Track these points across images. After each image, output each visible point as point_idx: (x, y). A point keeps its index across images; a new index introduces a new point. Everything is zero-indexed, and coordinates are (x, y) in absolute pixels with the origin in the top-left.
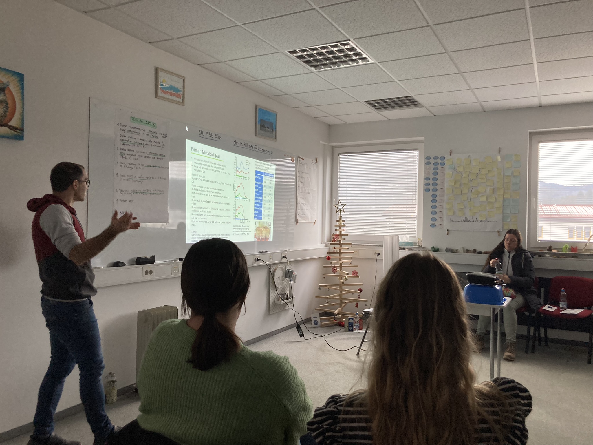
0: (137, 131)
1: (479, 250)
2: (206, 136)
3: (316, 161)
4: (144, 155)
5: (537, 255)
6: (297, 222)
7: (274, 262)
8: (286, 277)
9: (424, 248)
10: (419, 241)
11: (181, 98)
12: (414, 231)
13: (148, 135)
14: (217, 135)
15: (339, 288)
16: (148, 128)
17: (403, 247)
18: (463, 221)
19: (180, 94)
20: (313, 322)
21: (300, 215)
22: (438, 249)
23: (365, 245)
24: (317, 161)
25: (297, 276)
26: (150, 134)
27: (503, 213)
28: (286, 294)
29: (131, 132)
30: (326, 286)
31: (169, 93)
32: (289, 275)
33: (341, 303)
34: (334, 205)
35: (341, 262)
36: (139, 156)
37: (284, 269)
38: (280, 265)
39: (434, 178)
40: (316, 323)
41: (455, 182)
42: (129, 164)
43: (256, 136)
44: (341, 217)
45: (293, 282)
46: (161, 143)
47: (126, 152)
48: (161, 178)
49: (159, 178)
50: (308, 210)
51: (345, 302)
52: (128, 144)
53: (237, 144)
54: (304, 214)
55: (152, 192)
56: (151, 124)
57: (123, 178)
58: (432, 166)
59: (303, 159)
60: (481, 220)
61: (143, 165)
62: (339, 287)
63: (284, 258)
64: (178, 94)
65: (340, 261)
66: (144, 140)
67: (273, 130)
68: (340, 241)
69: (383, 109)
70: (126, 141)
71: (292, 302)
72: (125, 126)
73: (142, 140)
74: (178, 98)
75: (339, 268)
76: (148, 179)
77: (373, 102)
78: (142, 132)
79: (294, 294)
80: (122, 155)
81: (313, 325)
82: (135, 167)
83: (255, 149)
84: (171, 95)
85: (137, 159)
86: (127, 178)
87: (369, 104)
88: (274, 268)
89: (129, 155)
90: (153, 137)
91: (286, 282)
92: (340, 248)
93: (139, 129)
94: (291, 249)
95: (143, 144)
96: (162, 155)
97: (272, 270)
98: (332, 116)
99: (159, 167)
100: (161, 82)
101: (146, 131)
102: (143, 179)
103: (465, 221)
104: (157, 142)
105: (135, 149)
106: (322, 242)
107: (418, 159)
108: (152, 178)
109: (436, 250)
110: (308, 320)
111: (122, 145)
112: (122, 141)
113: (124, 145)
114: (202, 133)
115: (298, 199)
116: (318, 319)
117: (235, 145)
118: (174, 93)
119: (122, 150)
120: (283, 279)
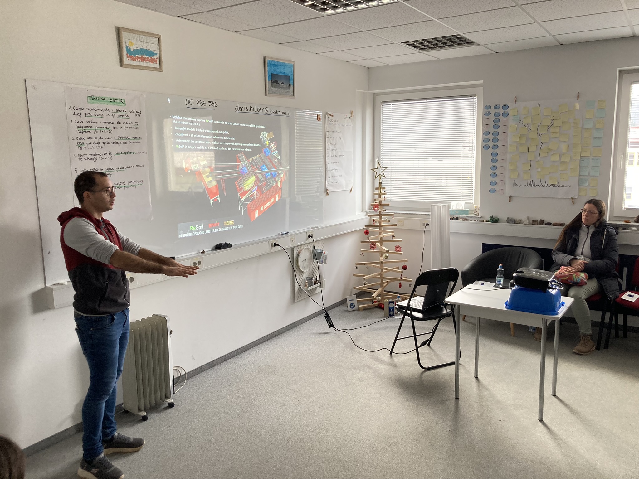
0: (99, 112)
1: (547, 220)
2: (196, 105)
3: (351, 115)
4: (110, 141)
5: (621, 228)
6: (327, 193)
7: (297, 244)
8: (314, 258)
9: (481, 217)
10: (475, 209)
11: (156, 62)
12: (470, 196)
13: (114, 115)
14: (212, 103)
15: (379, 266)
16: (113, 107)
17: (457, 216)
18: (529, 185)
19: (156, 58)
20: (349, 305)
21: (331, 183)
22: (498, 218)
23: (411, 214)
24: (353, 114)
25: (328, 256)
26: (117, 115)
27: (580, 176)
28: (315, 277)
29: (90, 115)
30: (364, 264)
31: (140, 58)
32: (316, 255)
33: (382, 283)
34: (372, 169)
35: (381, 236)
36: (104, 143)
37: (312, 250)
38: (306, 245)
39: (494, 132)
40: (352, 306)
41: (520, 137)
42: (91, 155)
43: (266, 96)
44: (380, 183)
45: (323, 264)
46: (134, 123)
47: (86, 141)
48: (136, 166)
49: (135, 166)
50: (341, 176)
51: (387, 282)
52: (87, 130)
53: (240, 109)
54: (336, 182)
55: (127, 184)
56: (118, 101)
58: (492, 118)
59: (333, 116)
60: (552, 185)
61: (110, 154)
62: (379, 264)
63: (311, 238)
64: (153, 58)
65: (380, 236)
66: (109, 123)
67: (289, 84)
68: (380, 212)
69: (429, 49)
70: (84, 127)
71: (321, 286)
72: (80, 109)
73: (107, 123)
74: (153, 63)
75: (379, 243)
76: (120, 169)
77: (414, 43)
78: (105, 113)
79: (324, 277)
80: (80, 145)
81: (349, 309)
82: (101, 158)
83: (266, 112)
84: (143, 61)
85: (102, 148)
87: (409, 45)
88: (299, 250)
89: (90, 144)
90: (121, 117)
92: (381, 220)
93: (101, 110)
94: (320, 225)
95: (108, 128)
96: (136, 137)
97: (295, 254)
98: (368, 59)
99: (133, 153)
100: (126, 46)
101: (111, 110)
102: (112, 170)
103: (531, 186)
104: (128, 122)
105: (98, 135)
106: (363, 210)
107: (476, 108)
108: (124, 168)
109: (495, 220)
110: (343, 302)
111: (79, 132)
112: (79, 128)
113: (82, 132)
114: (190, 103)
115: (328, 165)
116: (355, 302)
117: (238, 111)
118: (147, 58)
119: (79, 139)
120: (311, 262)
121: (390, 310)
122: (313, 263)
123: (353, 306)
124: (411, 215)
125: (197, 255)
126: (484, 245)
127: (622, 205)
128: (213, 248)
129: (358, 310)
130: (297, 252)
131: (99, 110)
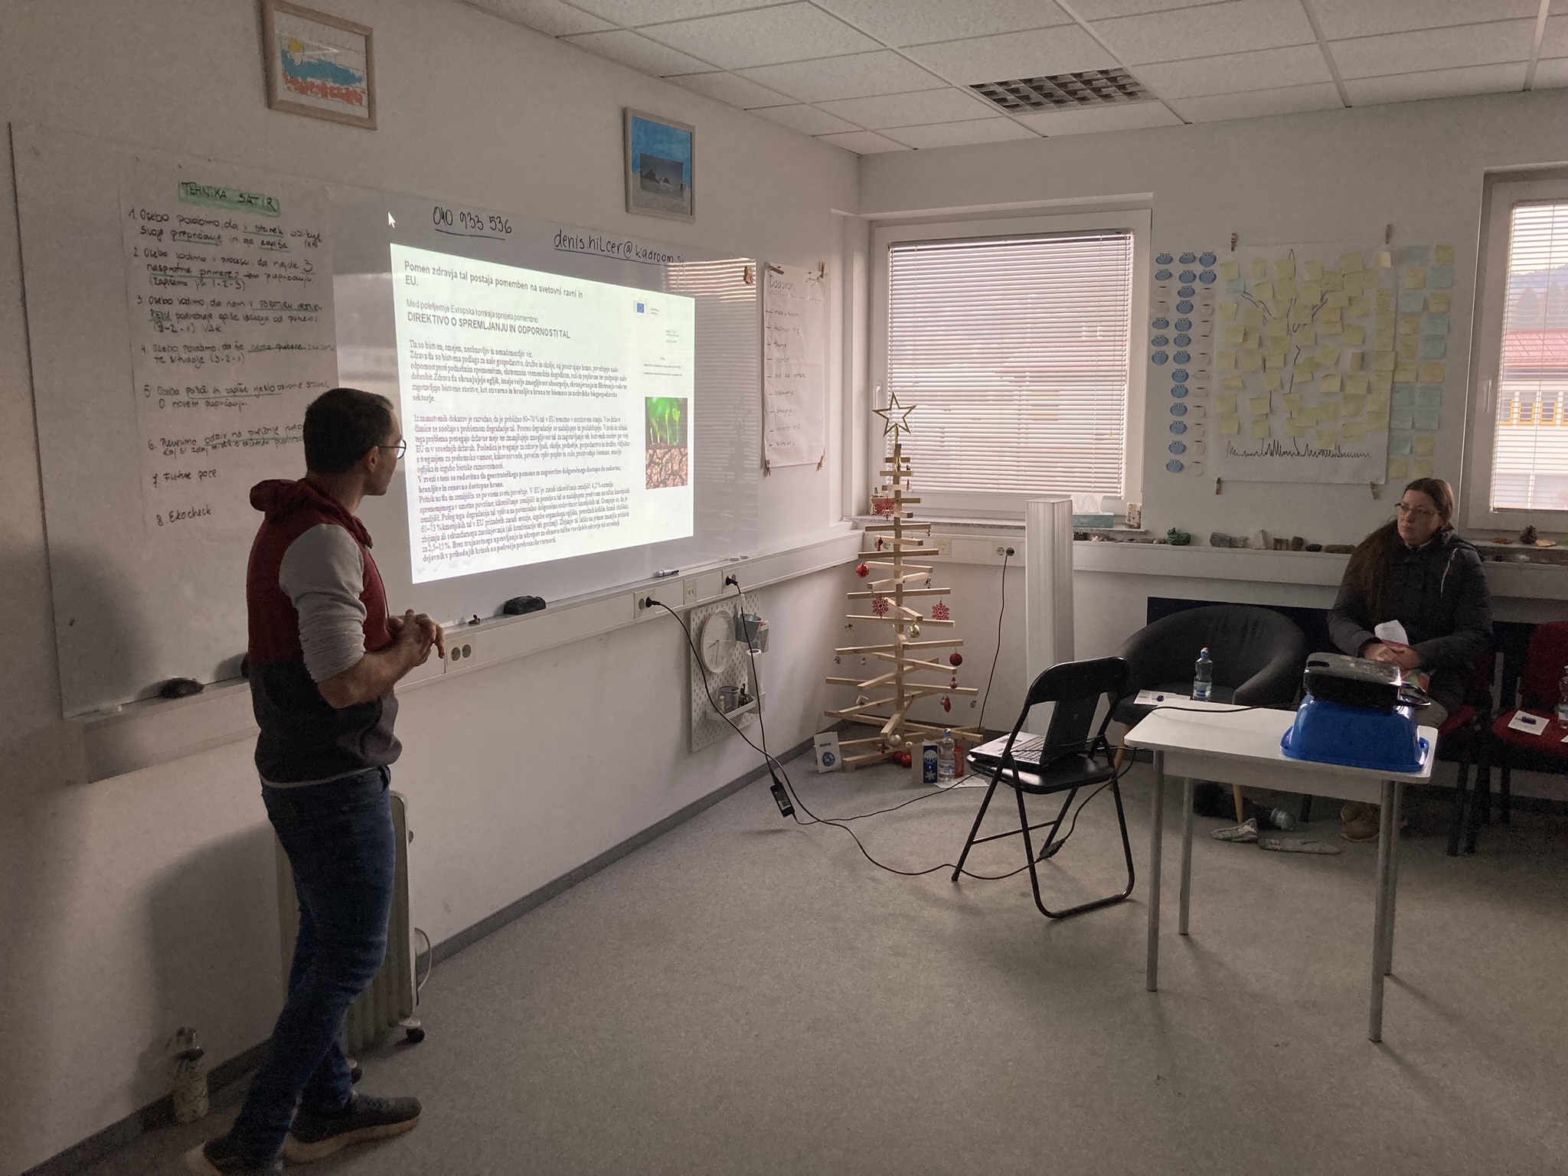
0: (209, 230)
1: (1312, 540)
2: (458, 226)
3: (821, 273)
4: (240, 312)
5: (1493, 557)
6: (768, 469)
7: (701, 601)
8: (738, 638)
9: (1146, 533)
10: (1130, 513)
11: (360, 102)
12: (1116, 480)
13: (251, 242)
14: (497, 222)
15: (894, 657)
16: (246, 218)
17: (1083, 530)
18: (1266, 453)
19: (358, 90)
20: (819, 757)
21: (774, 445)
22: (1189, 535)
23: (969, 525)
24: (825, 271)
25: (770, 632)
26: (258, 240)
27: (1390, 429)
28: (740, 686)
29: (186, 238)
30: (855, 652)
31: (318, 86)
32: (747, 631)
33: (901, 698)
34: (877, 412)
35: (899, 581)
36: (223, 317)
37: (732, 616)
38: (719, 605)
39: (1181, 320)
40: (828, 760)
41: (1245, 334)
42: (189, 348)
43: (627, 210)
44: (898, 447)
45: (760, 651)
46: (301, 264)
47: (176, 308)
48: (308, 383)
49: (304, 386)
50: (798, 427)
51: (911, 696)
52: (177, 279)
53: (567, 243)
54: (787, 442)
55: (282, 433)
56: (260, 202)
57: (169, 399)
58: (1175, 285)
59: (782, 273)
60: (1323, 451)
61: (239, 347)
62: (894, 652)
63: (732, 584)
64: (351, 88)
65: (897, 580)
66: (237, 262)
67: (682, 184)
68: (897, 520)
69: (1028, 107)
70: (171, 269)
71: (758, 710)
72: (159, 218)
73: (230, 260)
74: (352, 104)
75: (895, 598)
76: (264, 392)
77: (999, 89)
78: (226, 234)
79: (761, 685)
80: (159, 319)
81: (821, 767)
82: (215, 359)
83: (628, 254)
84: (325, 96)
85: (217, 329)
86: (183, 397)
87: (985, 94)
88: (702, 617)
89: (186, 316)
90: (269, 247)
91: (737, 653)
92: (898, 540)
93: (216, 223)
94: (752, 554)
95: (233, 275)
96: (306, 305)
97: (694, 626)
98: (866, 130)
99: (299, 347)
100: (283, 51)
101: (241, 228)
102: (245, 393)
103: (1272, 454)
104: (287, 262)
105: (209, 293)
106: (843, 516)
107: (1132, 260)
108: (276, 389)
109: (1181, 539)
110: (804, 749)
111: (156, 284)
112: (155, 272)
113: (165, 284)
114: (443, 218)
115: (769, 398)
116: (834, 749)
117: (559, 247)
118: (336, 88)
119: (156, 302)
120: (730, 645)
121: (926, 769)
122: (736, 652)
123: (830, 759)
124: (968, 528)
125: (458, 630)
126: (1152, 601)
127: (1488, 501)
128: (496, 612)
129: (844, 768)
130: (699, 622)
131: (210, 222)
